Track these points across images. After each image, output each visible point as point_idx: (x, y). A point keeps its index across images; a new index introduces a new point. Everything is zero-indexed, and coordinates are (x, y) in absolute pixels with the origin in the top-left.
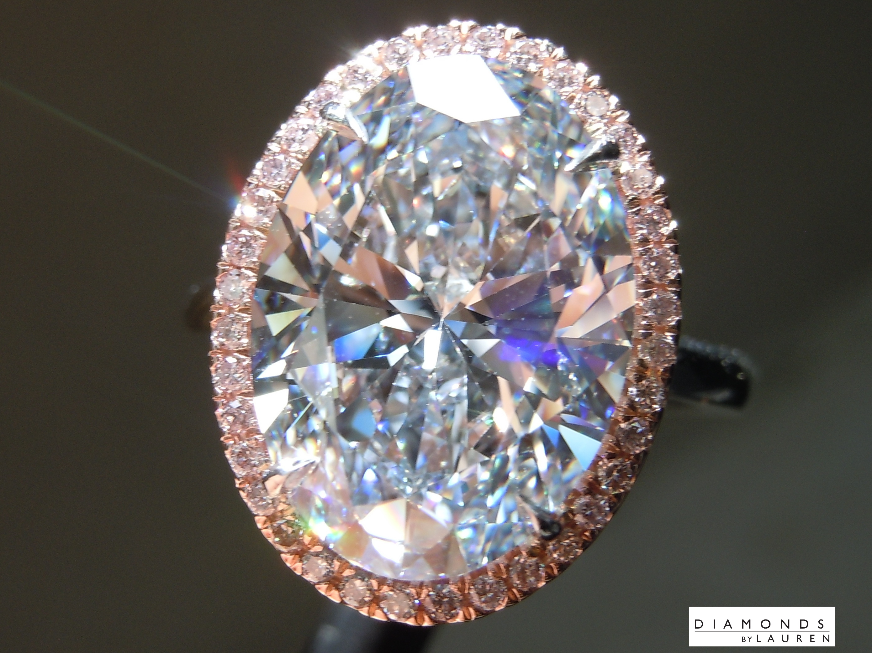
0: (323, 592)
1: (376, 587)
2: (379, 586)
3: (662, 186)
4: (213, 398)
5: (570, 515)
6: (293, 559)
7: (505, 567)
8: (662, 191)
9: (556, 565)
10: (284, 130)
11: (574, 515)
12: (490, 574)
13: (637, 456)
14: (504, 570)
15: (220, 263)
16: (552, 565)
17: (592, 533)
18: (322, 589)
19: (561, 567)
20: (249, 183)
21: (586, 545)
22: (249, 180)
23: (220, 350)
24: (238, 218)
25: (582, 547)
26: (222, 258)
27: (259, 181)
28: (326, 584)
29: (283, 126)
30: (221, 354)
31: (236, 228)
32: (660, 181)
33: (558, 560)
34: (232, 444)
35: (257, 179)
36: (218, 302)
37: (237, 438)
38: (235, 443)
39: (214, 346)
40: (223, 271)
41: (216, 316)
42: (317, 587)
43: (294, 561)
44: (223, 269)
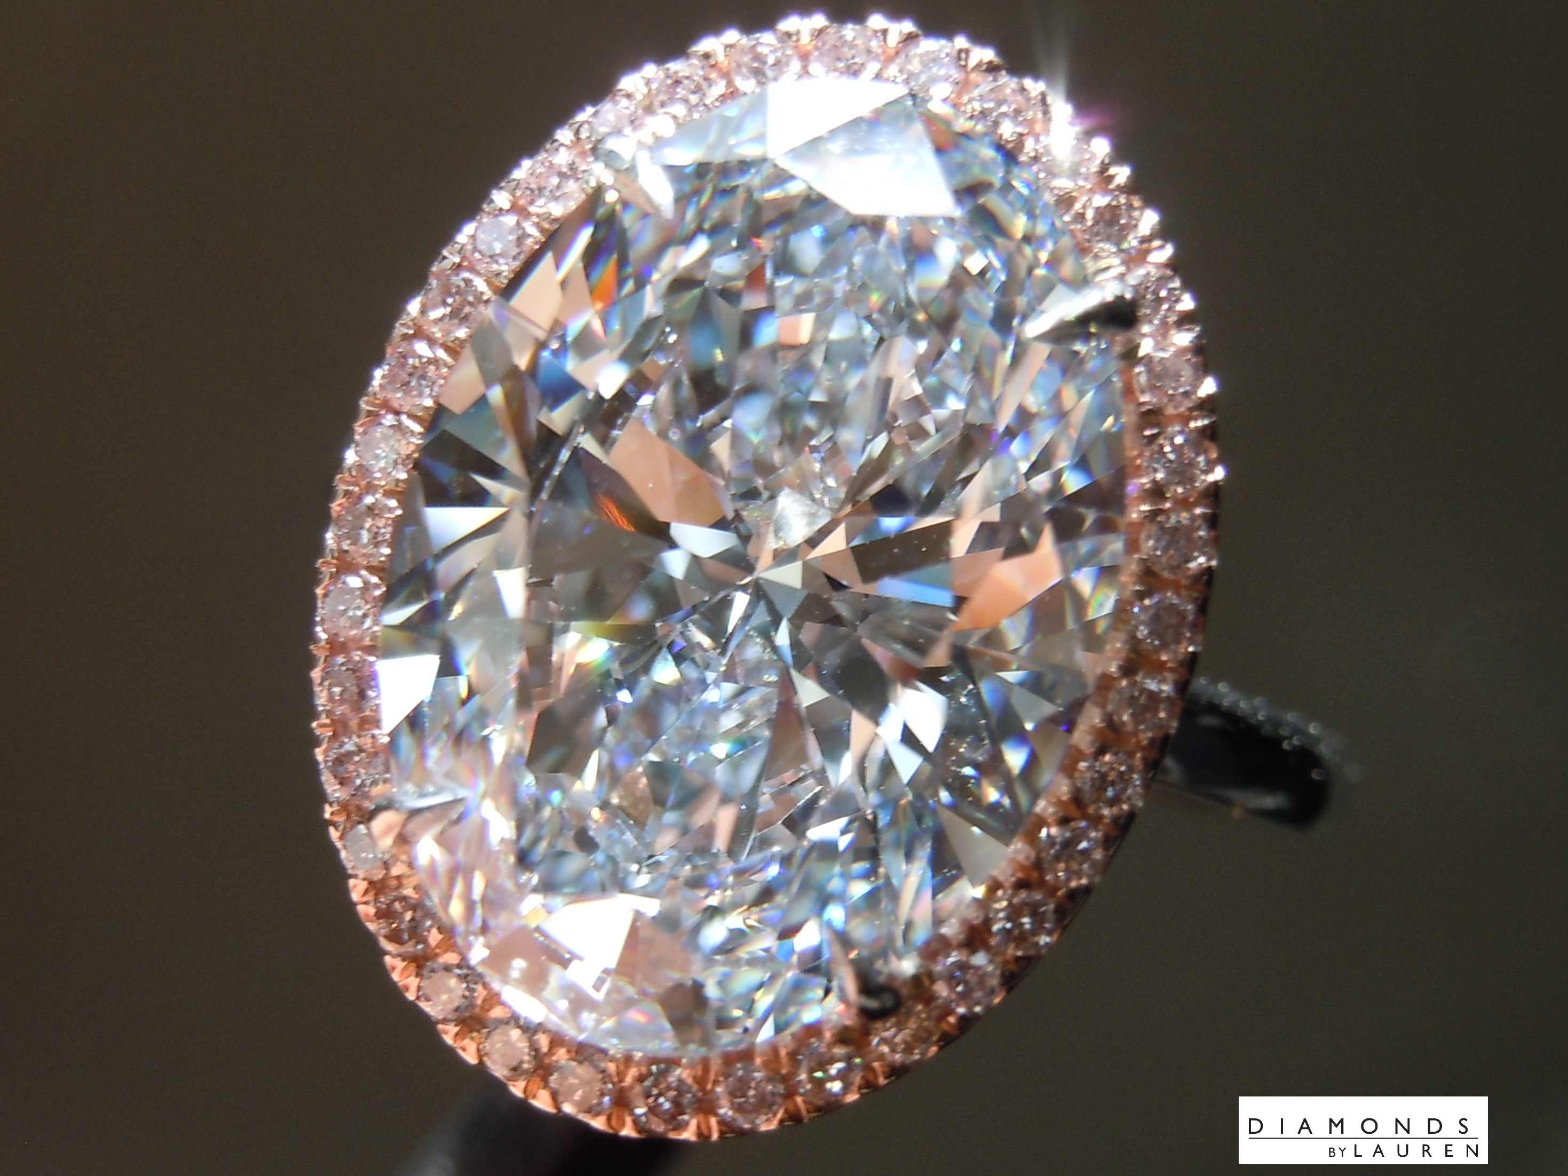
0: (449, 1040)
1: (545, 1049)
2: (551, 1048)
3: (1210, 397)
4: (312, 647)
5: (926, 981)
6: (406, 969)
7: (788, 1055)
8: (1207, 405)
9: (883, 1067)
10: (523, 171)
11: (934, 982)
12: (759, 1061)
13: (1072, 893)
14: (786, 1061)
15: (365, 398)
16: (876, 1065)
17: (963, 1019)
18: (449, 1034)
19: (895, 1072)
20: (445, 258)
21: (946, 1040)
22: (445, 252)
23: (337, 559)
24: (413, 320)
25: (938, 1041)
26: (370, 389)
27: (464, 257)
28: (456, 1025)
29: (526, 164)
30: (337, 567)
31: (405, 337)
32: (1209, 387)
33: (890, 1058)
34: (330, 737)
35: (460, 252)
36: (350, 470)
37: (340, 729)
38: (335, 736)
39: (327, 551)
40: (370, 413)
41: (341, 496)
42: (440, 1027)
43: (407, 973)
44: (369, 411)
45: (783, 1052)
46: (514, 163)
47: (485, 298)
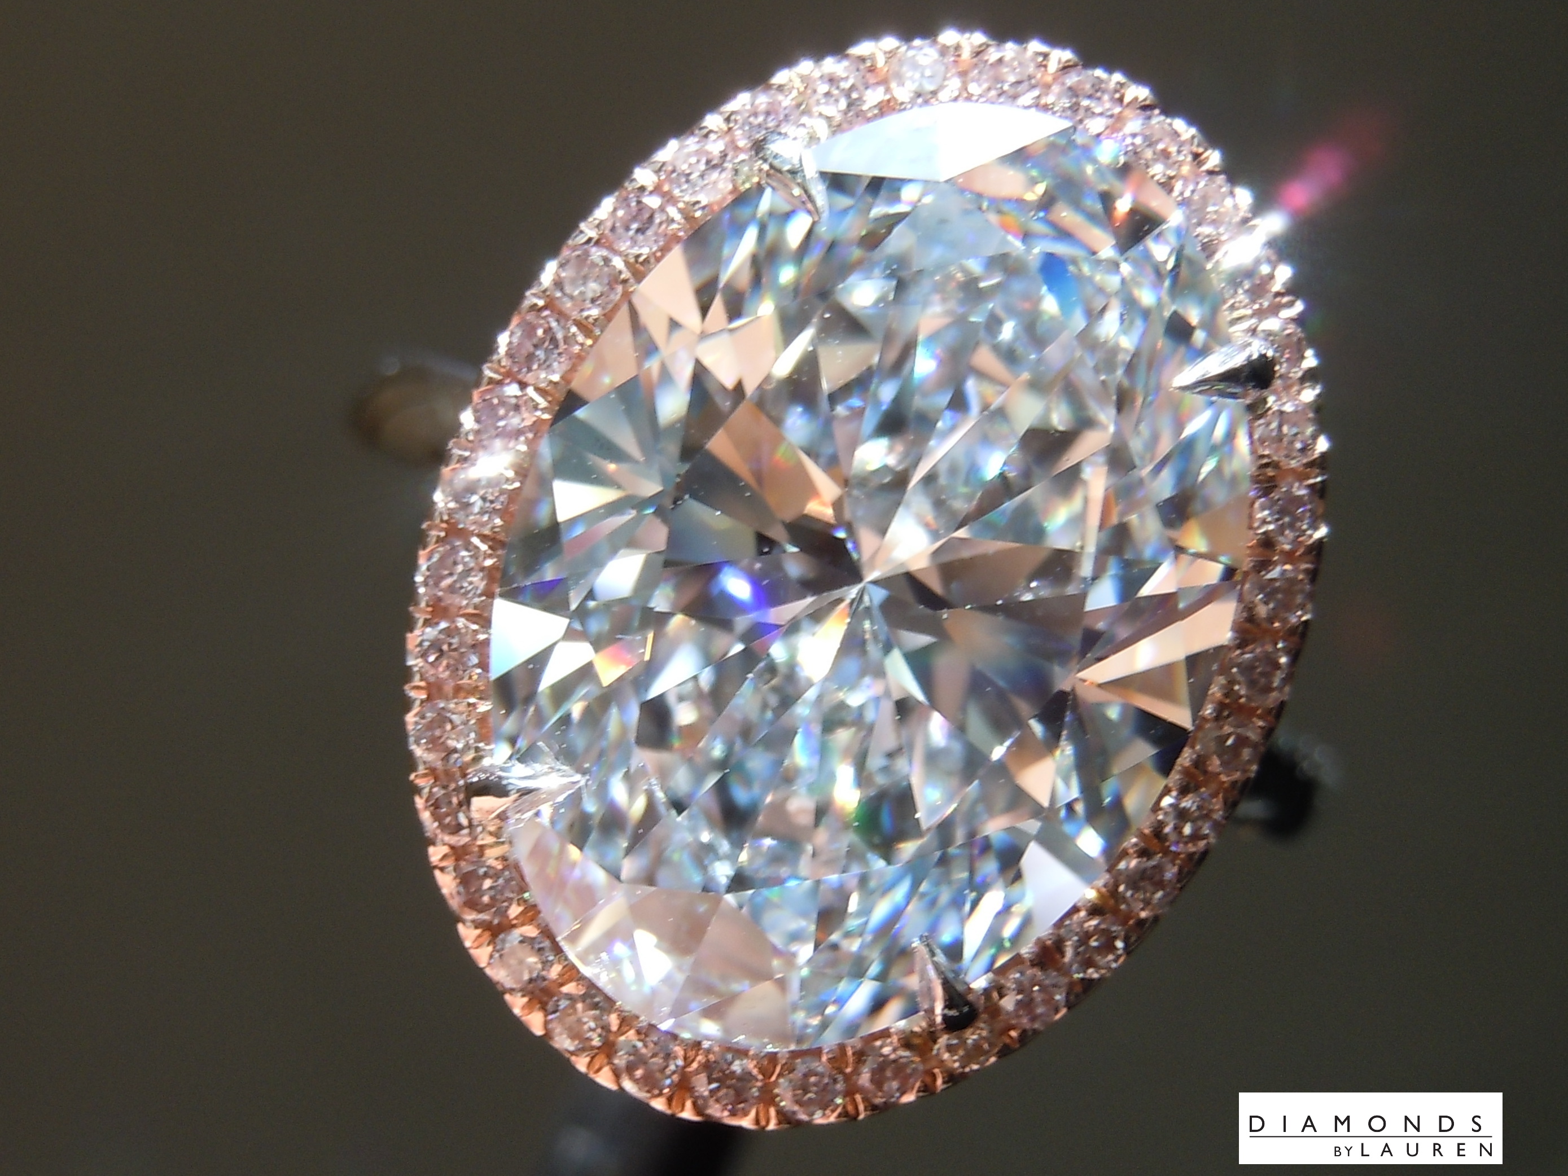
0: (517, 1011)
1: (614, 1028)
2: (620, 1026)
3: (1323, 455)
4: (411, 609)
5: (995, 995)
6: (479, 936)
7: (854, 1054)
8: (1322, 463)
9: (942, 1072)
10: (669, 152)
11: (1001, 996)
12: (824, 1058)
13: (1141, 923)
14: (851, 1060)
15: (489, 365)
16: (936, 1071)
17: (1024, 1034)
18: (517, 1003)
19: (952, 1078)
20: (582, 232)
21: (1005, 1052)
22: (583, 226)
23: (447, 522)
24: (544, 291)
25: (997, 1053)
26: (495, 357)
27: (602, 234)
28: (523, 996)
29: (673, 144)
30: (446, 530)
31: (534, 307)
32: (1322, 445)
33: (950, 1064)
34: (422, 702)
35: (598, 226)
36: (467, 434)
37: (434, 691)
38: (429, 699)
39: (437, 514)
40: (491, 381)
41: (455, 461)
42: (507, 997)
43: (481, 940)
44: (491, 378)
45: (850, 1052)
46: (659, 142)
47: (623, 276)
